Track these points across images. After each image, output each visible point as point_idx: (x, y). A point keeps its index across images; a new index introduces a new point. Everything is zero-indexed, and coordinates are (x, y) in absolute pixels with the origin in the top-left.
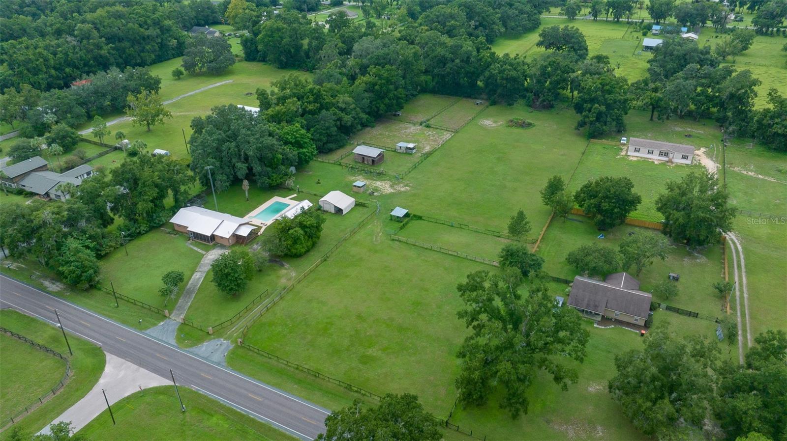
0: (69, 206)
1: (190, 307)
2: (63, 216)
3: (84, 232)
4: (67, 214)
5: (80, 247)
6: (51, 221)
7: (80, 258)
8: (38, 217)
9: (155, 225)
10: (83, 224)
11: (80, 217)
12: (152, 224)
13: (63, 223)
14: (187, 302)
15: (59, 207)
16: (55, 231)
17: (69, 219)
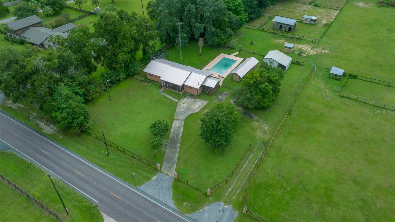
0: (59, 54)
1: (179, 159)
2: (54, 63)
3: (73, 79)
4: (58, 62)
5: (70, 93)
6: (43, 68)
7: (71, 105)
8: (30, 64)
9: (131, 74)
10: (72, 71)
11: (69, 64)
12: (128, 73)
13: (54, 69)
14: (174, 153)
15: (50, 54)
16: (47, 78)
17: (59, 67)
